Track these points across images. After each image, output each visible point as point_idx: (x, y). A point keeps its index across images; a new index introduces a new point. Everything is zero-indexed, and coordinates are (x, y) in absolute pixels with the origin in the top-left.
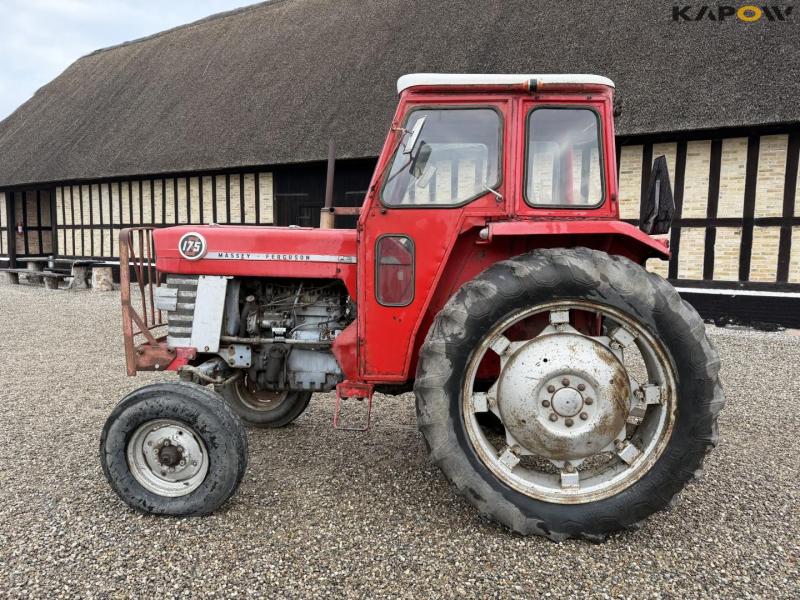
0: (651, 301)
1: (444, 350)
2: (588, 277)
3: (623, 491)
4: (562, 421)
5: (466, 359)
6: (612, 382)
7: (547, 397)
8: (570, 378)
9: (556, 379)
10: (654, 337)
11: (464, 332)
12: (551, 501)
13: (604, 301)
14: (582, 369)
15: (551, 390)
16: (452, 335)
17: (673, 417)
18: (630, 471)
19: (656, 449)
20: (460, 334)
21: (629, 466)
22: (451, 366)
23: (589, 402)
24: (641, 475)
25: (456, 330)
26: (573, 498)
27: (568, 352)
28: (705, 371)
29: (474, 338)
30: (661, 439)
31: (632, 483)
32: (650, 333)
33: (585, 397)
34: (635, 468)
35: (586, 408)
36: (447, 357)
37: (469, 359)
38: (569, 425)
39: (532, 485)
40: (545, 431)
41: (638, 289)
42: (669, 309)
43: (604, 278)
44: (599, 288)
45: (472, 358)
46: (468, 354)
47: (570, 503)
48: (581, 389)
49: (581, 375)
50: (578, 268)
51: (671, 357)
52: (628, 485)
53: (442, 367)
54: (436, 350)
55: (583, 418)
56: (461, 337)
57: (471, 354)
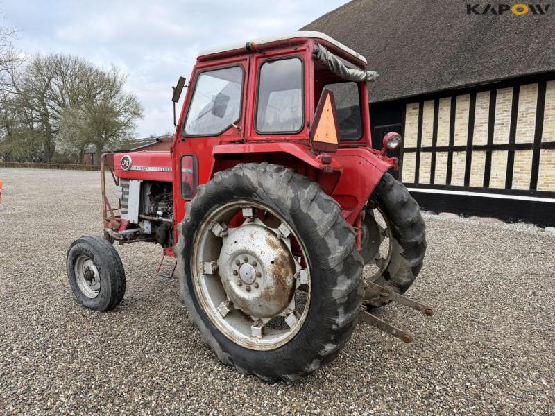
0: (289, 203)
1: (182, 229)
4: (244, 286)
5: (193, 237)
7: (237, 268)
8: (249, 256)
9: (240, 256)
11: (190, 218)
12: (239, 344)
13: (263, 202)
14: (252, 250)
16: (185, 220)
18: (288, 334)
21: (290, 329)
22: (185, 240)
23: (259, 276)
25: (187, 217)
26: (252, 345)
28: (328, 262)
29: (195, 222)
32: (292, 228)
33: (257, 271)
34: (291, 333)
35: (258, 280)
36: (183, 235)
37: (195, 236)
38: (248, 290)
39: (233, 329)
40: (234, 292)
41: (280, 193)
42: (301, 211)
43: (260, 185)
44: (258, 192)
45: (197, 236)
46: (194, 233)
47: (249, 348)
48: (254, 265)
50: (247, 177)
53: (181, 240)
54: (179, 229)
55: (256, 286)
56: (189, 221)
57: (195, 234)
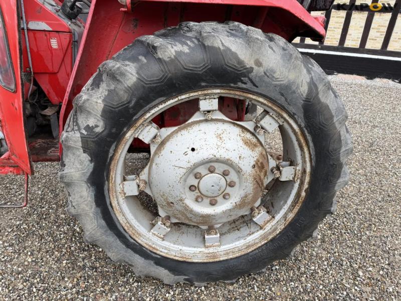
0: (304, 90)
1: (80, 144)
2: (240, 62)
3: (255, 250)
4: (207, 201)
5: (108, 152)
6: (254, 167)
7: (195, 182)
8: (216, 165)
9: (202, 166)
10: (299, 126)
11: (101, 124)
12: (196, 261)
13: (255, 89)
15: (198, 176)
16: (88, 128)
17: (303, 194)
18: (261, 232)
19: (285, 217)
20: (97, 126)
21: (261, 228)
22: (91, 161)
23: (231, 185)
24: (270, 237)
25: (91, 122)
27: (215, 140)
28: (339, 157)
30: (290, 210)
31: (263, 243)
32: (296, 122)
33: (229, 181)
34: (266, 230)
35: (229, 190)
36: (85, 152)
37: (111, 151)
38: (213, 203)
39: (180, 247)
40: (191, 211)
41: (292, 76)
42: (319, 100)
43: (258, 63)
45: (115, 151)
46: (110, 147)
48: (225, 174)
49: (227, 162)
50: (230, 50)
51: (311, 144)
52: (260, 245)
53: (81, 163)
54: (71, 144)
55: (226, 196)
56: (99, 130)
57: (113, 147)
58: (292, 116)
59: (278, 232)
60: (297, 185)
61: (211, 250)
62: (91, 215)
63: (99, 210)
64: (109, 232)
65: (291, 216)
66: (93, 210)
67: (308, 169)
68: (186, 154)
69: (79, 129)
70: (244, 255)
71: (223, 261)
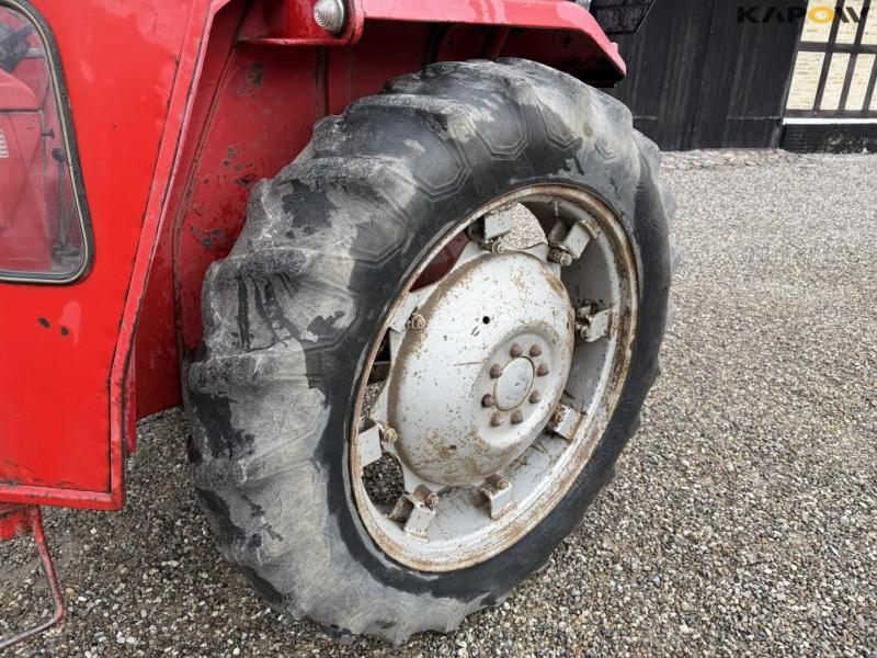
0: (637, 169)
1: (303, 369)
2: (566, 131)
3: (574, 485)
4: (506, 419)
6: (567, 326)
7: (489, 387)
9: (501, 350)
10: (626, 233)
11: (349, 307)
13: (580, 179)
14: (538, 319)
15: (496, 373)
17: (629, 353)
19: (604, 402)
20: (340, 315)
23: (541, 373)
24: (591, 451)
26: (515, 528)
27: (516, 292)
30: (610, 389)
31: (582, 467)
32: (623, 228)
33: (537, 365)
34: (578, 443)
35: (537, 383)
36: (312, 385)
38: (515, 421)
41: (624, 148)
42: (652, 182)
43: (588, 131)
44: (580, 153)
46: (358, 358)
50: (550, 110)
51: (639, 262)
52: (578, 472)
53: (303, 414)
54: (282, 374)
55: (533, 400)
56: (343, 323)
57: (363, 356)
58: (618, 219)
59: (600, 436)
60: (613, 343)
61: (506, 520)
62: (319, 538)
63: (334, 520)
64: (354, 564)
65: (614, 399)
66: (323, 524)
67: (634, 307)
68: (475, 332)
69: (295, 334)
70: (559, 504)
71: (533, 530)
